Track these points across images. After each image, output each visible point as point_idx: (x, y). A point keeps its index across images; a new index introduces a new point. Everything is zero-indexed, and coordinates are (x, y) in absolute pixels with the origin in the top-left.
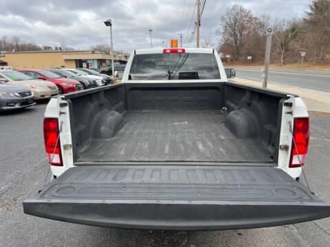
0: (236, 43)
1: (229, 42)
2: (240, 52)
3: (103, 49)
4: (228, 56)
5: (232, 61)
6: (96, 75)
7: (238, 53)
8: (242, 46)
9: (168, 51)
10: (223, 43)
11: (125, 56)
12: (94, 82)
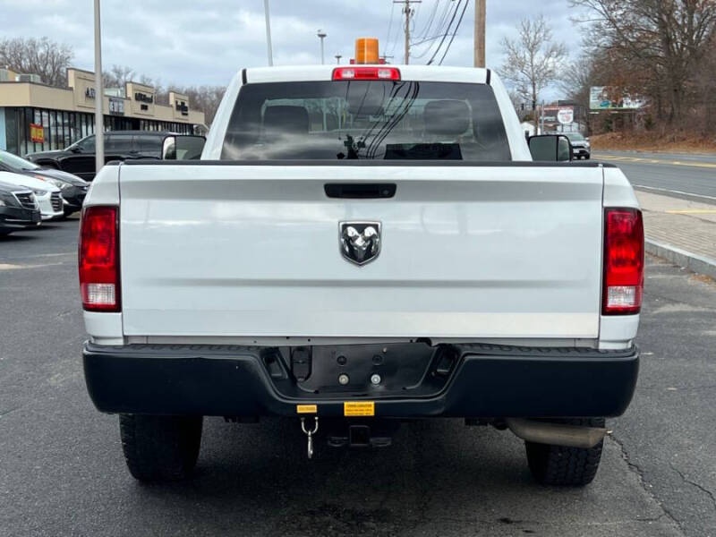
0: (668, 41)
1: (632, 37)
2: (686, 85)
3: (26, 63)
4: (631, 104)
5: (649, 125)
6: (25, 171)
7: (677, 90)
8: (697, 54)
9: (349, 75)
10: (605, 41)
11: (139, 97)
12: (26, 198)
